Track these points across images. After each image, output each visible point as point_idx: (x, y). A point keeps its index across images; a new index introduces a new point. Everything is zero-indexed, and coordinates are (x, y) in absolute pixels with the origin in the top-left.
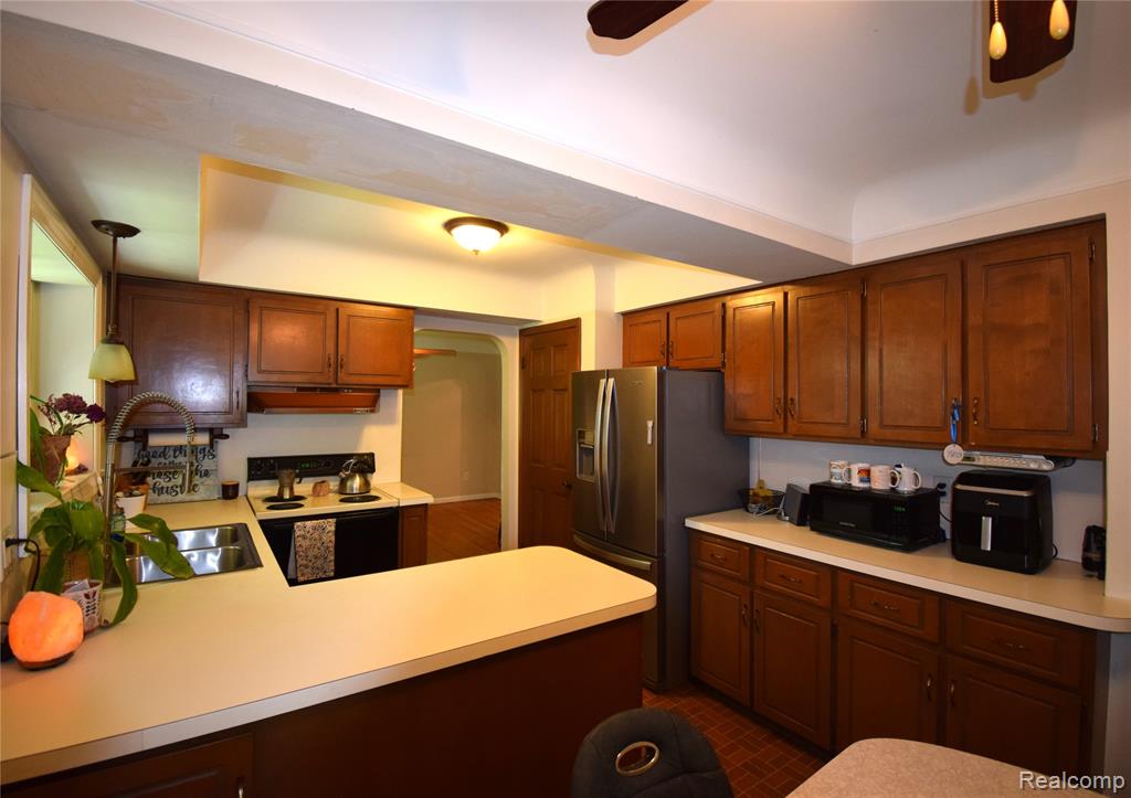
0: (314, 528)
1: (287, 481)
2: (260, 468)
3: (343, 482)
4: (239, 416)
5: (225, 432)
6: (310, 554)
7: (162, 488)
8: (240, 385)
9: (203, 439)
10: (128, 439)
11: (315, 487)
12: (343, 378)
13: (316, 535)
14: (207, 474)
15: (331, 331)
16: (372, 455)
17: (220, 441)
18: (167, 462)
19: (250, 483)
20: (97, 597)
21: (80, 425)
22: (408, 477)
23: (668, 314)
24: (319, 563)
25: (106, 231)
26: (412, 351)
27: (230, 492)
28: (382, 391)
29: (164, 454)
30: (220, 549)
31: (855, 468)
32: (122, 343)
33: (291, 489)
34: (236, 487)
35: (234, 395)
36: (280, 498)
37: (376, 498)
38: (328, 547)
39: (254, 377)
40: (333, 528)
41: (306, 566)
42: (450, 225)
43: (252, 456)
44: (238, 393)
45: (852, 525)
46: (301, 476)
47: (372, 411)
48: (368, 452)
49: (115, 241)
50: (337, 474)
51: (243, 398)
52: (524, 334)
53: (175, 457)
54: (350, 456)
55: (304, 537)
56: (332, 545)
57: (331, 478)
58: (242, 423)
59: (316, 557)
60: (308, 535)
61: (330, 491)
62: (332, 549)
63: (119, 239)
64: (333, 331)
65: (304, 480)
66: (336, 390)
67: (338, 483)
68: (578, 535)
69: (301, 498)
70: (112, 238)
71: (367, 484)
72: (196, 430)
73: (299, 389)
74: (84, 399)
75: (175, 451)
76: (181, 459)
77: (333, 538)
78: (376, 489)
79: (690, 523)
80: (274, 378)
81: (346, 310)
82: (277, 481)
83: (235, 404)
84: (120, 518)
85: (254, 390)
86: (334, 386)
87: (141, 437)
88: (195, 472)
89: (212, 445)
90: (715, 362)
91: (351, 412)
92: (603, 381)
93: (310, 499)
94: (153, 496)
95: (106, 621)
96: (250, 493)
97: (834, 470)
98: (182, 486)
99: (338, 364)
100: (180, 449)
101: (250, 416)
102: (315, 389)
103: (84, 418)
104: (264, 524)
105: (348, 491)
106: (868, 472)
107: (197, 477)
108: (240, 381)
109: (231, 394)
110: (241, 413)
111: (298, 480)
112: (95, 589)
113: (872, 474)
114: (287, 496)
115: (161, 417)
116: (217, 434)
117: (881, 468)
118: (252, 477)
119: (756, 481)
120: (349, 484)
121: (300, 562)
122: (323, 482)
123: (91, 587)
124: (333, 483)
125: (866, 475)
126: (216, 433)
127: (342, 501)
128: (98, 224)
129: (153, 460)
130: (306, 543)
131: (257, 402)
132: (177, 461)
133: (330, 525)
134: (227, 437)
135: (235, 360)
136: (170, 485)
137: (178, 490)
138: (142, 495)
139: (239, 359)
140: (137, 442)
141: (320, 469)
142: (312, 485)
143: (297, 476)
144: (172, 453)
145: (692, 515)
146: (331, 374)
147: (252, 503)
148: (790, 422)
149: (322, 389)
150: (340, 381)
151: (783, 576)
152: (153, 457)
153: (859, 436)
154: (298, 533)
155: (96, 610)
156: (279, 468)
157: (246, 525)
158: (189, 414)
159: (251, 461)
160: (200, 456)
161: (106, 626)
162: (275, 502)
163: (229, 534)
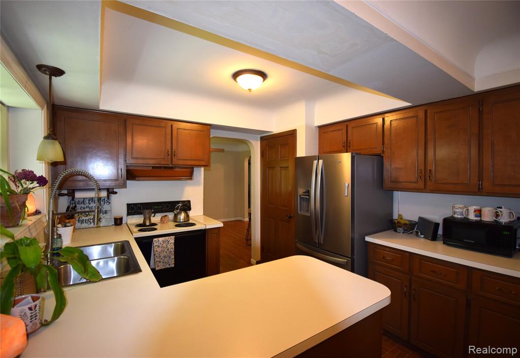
0: (164, 242)
1: (148, 216)
2: (133, 209)
3: (176, 216)
4: (122, 182)
5: (115, 190)
6: (162, 255)
7: (83, 220)
8: (122, 166)
9: (104, 194)
10: (64, 195)
11: (162, 218)
12: (175, 161)
13: (164, 245)
14: (106, 212)
15: (169, 137)
16: (189, 202)
17: (112, 195)
18: (85, 206)
19: (129, 216)
20: (37, 308)
21: (33, 188)
22: (208, 212)
23: (347, 126)
24: (166, 260)
25: (44, 72)
26: (210, 147)
27: (118, 222)
28: (194, 168)
29: (83, 202)
30: (116, 258)
31: (472, 209)
32: (56, 139)
33: (150, 220)
34: (121, 219)
35: (120, 171)
36: (143, 225)
37: (193, 225)
38: (171, 252)
39: (130, 161)
40: (173, 241)
41: (160, 262)
42: (236, 75)
43: (129, 203)
44: (121, 169)
45: (473, 242)
46: (155, 213)
47: (191, 179)
48: (187, 200)
49: (50, 79)
50: (173, 211)
51: (124, 172)
52: (262, 139)
53: (89, 204)
54: (178, 202)
55: (159, 247)
56: (173, 250)
57: (170, 213)
58: (124, 186)
59: (165, 257)
60: (160, 245)
61: (169, 221)
62: (173, 252)
63: (53, 77)
64: (170, 136)
65: (156, 214)
66: (172, 168)
67: (173, 216)
68: (299, 243)
69: (155, 224)
70: (48, 76)
71: (188, 216)
72: (100, 189)
73: (153, 167)
74: (35, 173)
75: (89, 201)
76: (92, 205)
77: (173, 247)
78: (193, 220)
79: (368, 239)
80: (140, 162)
81: (176, 125)
82: (142, 215)
83: (120, 176)
84: (59, 240)
85: (130, 168)
86: (171, 166)
87: (71, 193)
88: (99, 212)
89: (108, 197)
90: (378, 151)
91: (180, 180)
92: (315, 162)
93: (159, 225)
94: (78, 225)
95: (46, 321)
96: (128, 222)
97: (456, 210)
98: (94, 219)
99: (172, 154)
100: (91, 199)
101: (128, 182)
102: (160, 167)
103: (35, 184)
104: (137, 239)
105: (178, 221)
106: (480, 211)
107: (101, 214)
108: (123, 163)
109: (118, 170)
110: (124, 180)
111: (153, 215)
112: (36, 303)
113: (483, 213)
114: (148, 224)
115: (82, 183)
116: (111, 192)
117: (488, 208)
118: (129, 214)
119: (397, 215)
120: (179, 216)
121: (157, 260)
122: (166, 216)
123: (34, 301)
124: (171, 216)
125: (479, 213)
126: (110, 190)
127: (176, 226)
128: (40, 67)
129: (77, 205)
130: (159, 250)
131: (132, 174)
132: (90, 206)
133: (172, 240)
134: (116, 193)
135: (120, 152)
136: (87, 218)
137: (91, 221)
138: (72, 226)
139: (122, 151)
140: (68, 196)
141: (164, 209)
142: (160, 217)
143: (153, 213)
144: (87, 201)
145: (369, 234)
146: (170, 159)
147: (130, 227)
148: (428, 183)
149: (164, 167)
150: (173, 163)
151: (433, 271)
152: (78, 204)
153: (477, 191)
154: (155, 244)
155: (38, 317)
156: (143, 209)
157: (128, 241)
158: (96, 181)
159: (128, 205)
160: (102, 203)
161: (45, 324)
162: (142, 227)
163: (120, 246)
